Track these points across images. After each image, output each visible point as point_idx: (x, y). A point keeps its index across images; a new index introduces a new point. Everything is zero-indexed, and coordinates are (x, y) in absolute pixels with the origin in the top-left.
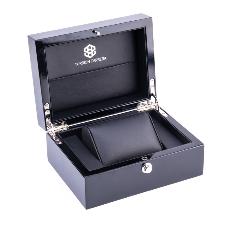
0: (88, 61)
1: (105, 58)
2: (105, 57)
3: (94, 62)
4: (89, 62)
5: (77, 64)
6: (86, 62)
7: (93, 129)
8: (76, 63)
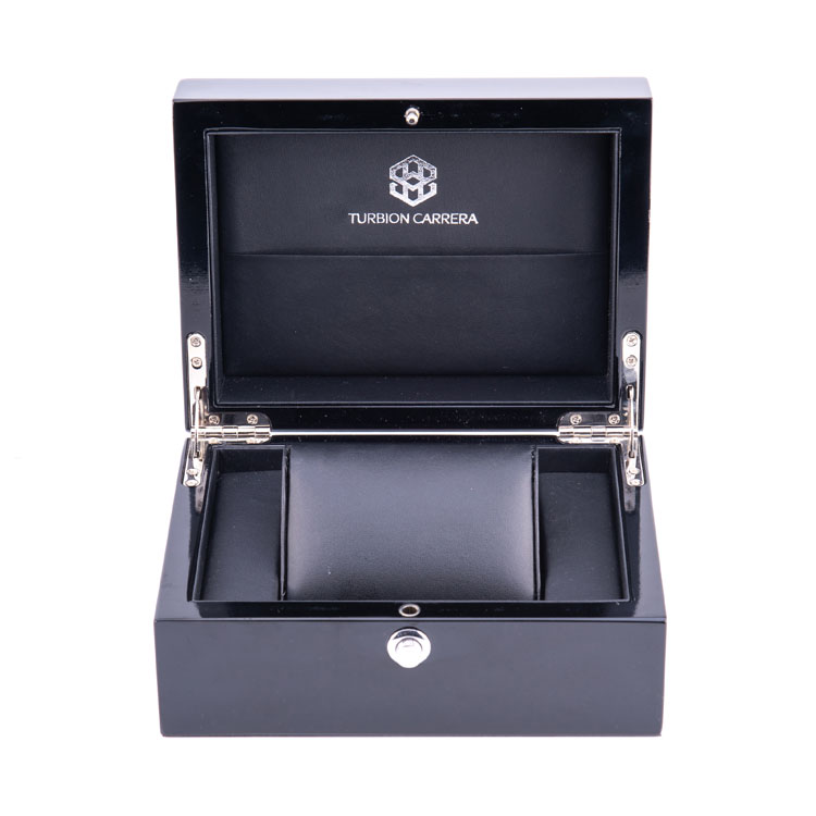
0: (402, 216)
1: (473, 218)
2: (473, 215)
3: (427, 222)
4: (407, 221)
5: (356, 217)
6: (394, 218)
7: (302, 460)
8: (353, 215)
